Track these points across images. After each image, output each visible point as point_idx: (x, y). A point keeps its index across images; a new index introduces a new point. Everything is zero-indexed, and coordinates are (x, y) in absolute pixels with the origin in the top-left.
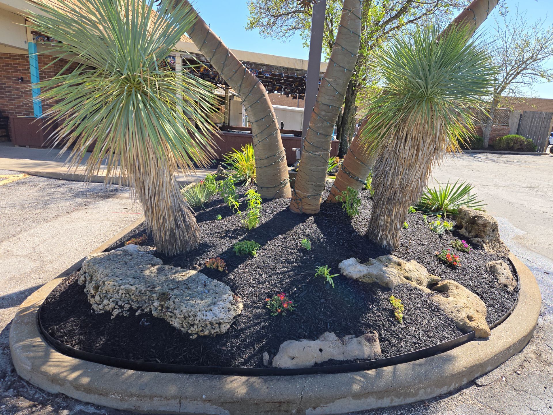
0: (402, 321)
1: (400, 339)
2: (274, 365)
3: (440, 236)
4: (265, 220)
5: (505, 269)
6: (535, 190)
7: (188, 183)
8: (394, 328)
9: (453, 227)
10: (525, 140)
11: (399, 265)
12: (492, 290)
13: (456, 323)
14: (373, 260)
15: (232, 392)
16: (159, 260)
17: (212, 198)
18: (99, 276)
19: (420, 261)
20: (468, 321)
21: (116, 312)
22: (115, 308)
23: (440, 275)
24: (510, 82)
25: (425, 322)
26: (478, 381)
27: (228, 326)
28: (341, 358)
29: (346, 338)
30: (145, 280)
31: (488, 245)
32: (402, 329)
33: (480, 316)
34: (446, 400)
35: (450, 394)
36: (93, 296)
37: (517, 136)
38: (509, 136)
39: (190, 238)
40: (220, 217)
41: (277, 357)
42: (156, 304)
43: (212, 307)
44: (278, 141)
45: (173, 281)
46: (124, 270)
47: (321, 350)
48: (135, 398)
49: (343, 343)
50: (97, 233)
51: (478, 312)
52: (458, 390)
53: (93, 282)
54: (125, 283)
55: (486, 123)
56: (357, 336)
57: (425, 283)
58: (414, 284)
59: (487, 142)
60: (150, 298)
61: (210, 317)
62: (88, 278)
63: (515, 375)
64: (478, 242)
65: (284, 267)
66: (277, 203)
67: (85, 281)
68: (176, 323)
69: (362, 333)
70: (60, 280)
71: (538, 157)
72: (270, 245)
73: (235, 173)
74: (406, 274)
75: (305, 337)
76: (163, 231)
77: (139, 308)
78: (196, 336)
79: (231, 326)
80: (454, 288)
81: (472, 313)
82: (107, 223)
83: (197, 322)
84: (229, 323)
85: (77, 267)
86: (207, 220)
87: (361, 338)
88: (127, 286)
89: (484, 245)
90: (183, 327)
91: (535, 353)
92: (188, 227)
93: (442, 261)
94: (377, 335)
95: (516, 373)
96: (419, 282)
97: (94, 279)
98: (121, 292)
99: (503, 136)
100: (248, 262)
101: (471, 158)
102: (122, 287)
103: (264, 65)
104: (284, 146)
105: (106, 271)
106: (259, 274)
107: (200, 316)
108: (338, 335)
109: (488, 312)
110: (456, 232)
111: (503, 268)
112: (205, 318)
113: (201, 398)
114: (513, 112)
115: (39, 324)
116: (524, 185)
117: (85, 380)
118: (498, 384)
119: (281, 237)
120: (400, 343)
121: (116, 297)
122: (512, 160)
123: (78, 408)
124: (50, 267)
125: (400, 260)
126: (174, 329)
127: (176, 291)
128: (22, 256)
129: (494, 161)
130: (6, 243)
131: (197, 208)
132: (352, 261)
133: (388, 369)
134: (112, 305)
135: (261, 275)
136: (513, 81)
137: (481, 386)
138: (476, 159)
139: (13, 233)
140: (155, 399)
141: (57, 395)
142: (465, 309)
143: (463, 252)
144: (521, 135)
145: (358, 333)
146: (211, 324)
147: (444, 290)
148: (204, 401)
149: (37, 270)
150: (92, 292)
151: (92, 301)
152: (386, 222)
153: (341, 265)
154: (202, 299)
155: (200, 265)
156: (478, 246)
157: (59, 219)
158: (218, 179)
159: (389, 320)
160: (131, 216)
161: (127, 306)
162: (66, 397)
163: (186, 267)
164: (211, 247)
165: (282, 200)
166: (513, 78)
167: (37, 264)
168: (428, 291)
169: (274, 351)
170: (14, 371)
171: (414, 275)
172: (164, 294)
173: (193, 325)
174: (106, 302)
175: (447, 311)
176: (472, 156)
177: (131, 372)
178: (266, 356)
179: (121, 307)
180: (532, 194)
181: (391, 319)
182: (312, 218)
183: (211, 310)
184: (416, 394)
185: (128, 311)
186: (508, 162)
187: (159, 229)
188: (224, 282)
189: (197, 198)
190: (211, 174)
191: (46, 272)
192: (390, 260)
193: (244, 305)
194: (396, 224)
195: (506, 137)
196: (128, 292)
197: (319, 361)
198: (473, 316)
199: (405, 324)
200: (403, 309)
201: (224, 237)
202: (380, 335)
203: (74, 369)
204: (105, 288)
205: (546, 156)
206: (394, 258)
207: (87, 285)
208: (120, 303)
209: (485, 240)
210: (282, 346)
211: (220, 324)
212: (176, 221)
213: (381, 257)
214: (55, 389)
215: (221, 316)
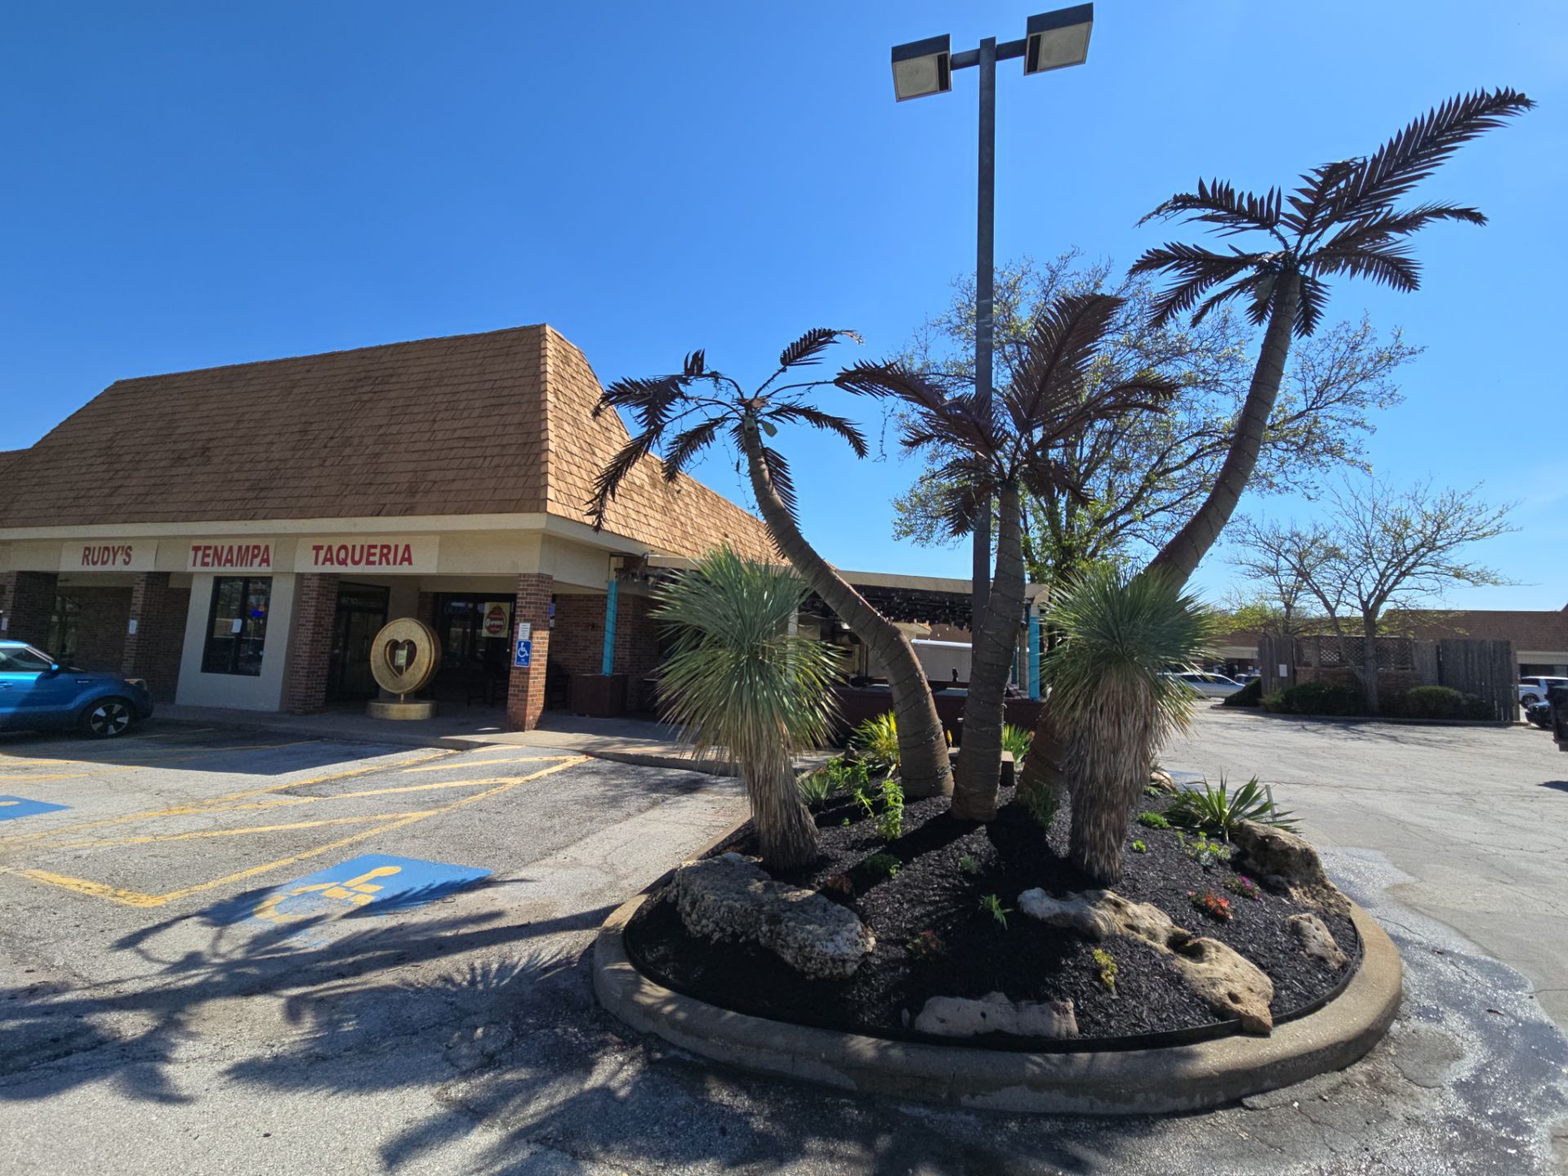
0: (1113, 989)
1: (1109, 1016)
2: (917, 1027)
3: (1206, 869)
4: (910, 828)
5: (1317, 929)
6: (1468, 800)
7: (803, 770)
8: (1099, 998)
9: (1233, 855)
10: (1460, 696)
11: (1117, 905)
12: (1292, 963)
13: (1210, 1003)
14: (1073, 895)
15: (858, 1054)
16: (766, 874)
17: (836, 794)
18: (696, 888)
19: (1159, 904)
20: (1229, 1002)
21: (716, 936)
22: (715, 931)
23: (1194, 930)
24: (1390, 589)
25: (1154, 996)
26: (1247, 1101)
27: (855, 967)
28: (1014, 1031)
29: (1023, 1003)
30: (753, 898)
31: (1300, 890)
32: (1113, 1001)
33: (1256, 998)
34: (1186, 1120)
35: (1194, 1112)
36: (689, 915)
37: (1439, 688)
38: (1420, 688)
39: (806, 845)
40: (847, 821)
41: (921, 1017)
42: (765, 928)
43: (834, 936)
44: (929, 710)
45: (785, 901)
46: (726, 883)
47: (983, 1015)
48: (739, 1046)
49: (1017, 1009)
50: (679, 842)
51: (1252, 990)
52: (1210, 1109)
53: (688, 898)
54: (728, 899)
55: (1363, 664)
56: (1039, 1003)
57: (1163, 936)
58: (1143, 937)
59: (1374, 700)
60: (758, 919)
61: (830, 949)
62: (682, 892)
63: (1318, 1101)
64: (1278, 882)
65: (935, 895)
66: (932, 803)
67: (677, 897)
68: (788, 957)
69: (1047, 999)
70: (644, 898)
71: (1502, 730)
72: (917, 864)
73: (871, 755)
74: (1129, 921)
75: (962, 995)
76: (773, 832)
77: (743, 933)
78: (813, 977)
79: (859, 967)
80: (1213, 950)
81: (1237, 988)
82: (692, 828)
83: (815, 955)
84: (856, 962)
85: (667, 880)
86: (829, 826)
87: (1046, 1006)
88: (731, 902)
89: (1291, 890)
90: (796, 962)
91: (1368, 1075)
92: (804, 829)
93: (1198, 907)
94: (1071, 1004)
95: (1321, 1098)
96: (1153, 936)
97: (690, 892)
98: (723, 909)
99: (1408, 689)
100: (885, 885)
101: (1342, 733)
102: (725, 903)
103: (917, 591)
104: (940, 717)
105: (705, 883)
106: (899, 902)
107: (818, 947)
108: (1009, 997)
109: (1276, 996)
110: (1237, 864)
111: (1313, 926)
112: (824, 950)
113: (820, 1056)
114: (1416, 644)
115: (625, 946)
116: (1448, 790)
117: (681, 1015)
118: (1283, 1111)
119: (934, 853)
120: (1109, 1022)
121: (717, 915)
122: (1439, 738)
123: (672, 1052)
124: (624, 883)
125: (1120, 900)
126: (786, 964)
127: (788, 914)
128: (592, 867)
129: (1394, 739)
130: (572, 848)
131: (816, 806)
132: (1036, 892)
133: (1083, 1057)
134: (711, 926)
135: (902, 904)
136: (1397, 587)
137: (1251, 1109)
138: (1353, 736)
139: (580, 835)
140: (764, 1050)
141: (650, 1034)
142: (1225, 982)
143: (1244, 896)
144: (1450, 685)
145: (1042, 999)
146: (833, 960)
147: (1196, 953)
148: (824, 1061)
149: (611, 886)
150: (688, 909)
151: (688, 921)
152: (1093, 835)
153: (1021, 898)
154: (821, 926)
155: (819, 884)
156: (1279, 889)
157: (632, 820)
158: (844, 764)
159: (1092, 985)
160: (722, 819)
161: (729, 930)
162: (658, 1038)
163: (800, 886)
164: (834, 861)
165: (941, 800)
166: (1396, 583)
167: (610, 878)
168: (1167, 951)
169: (916, 1010)
170: (597, 1003)
171: (1146, 923)
172: (774, 916)
173: (810, 960)
174: (704, 922)
175: (1196, 984)
176: (1345, 728)
177: (731, 1014)
178: (906, 1014)
179: (722, 930)
180: (1459, 807)
181: (1096, 983)
182: (983, 828)
183: (832, 940)
184: (1130, 1100)
185: (731, 935)
186: (1428, 743)
187: (769, 831)
188: (850, 908)
189: (816, 793)
190: (834, 758)
191: (621, 889)
192: (1101, 897)
193: (877, 940)
194: (1109, 840)
195: (1413, 690)
196: (731, 909)
197: (981, 1030)
198: (1241, 996)
199: (1119, 994)
200: (1116, 971)
201: (851, 849)
202: (1077, 1006)
203: (668, 1001)
204: (704, 904)
205: (1522, 728)
206: (1110, 895)
207: (680, 902)
208: (721, 924)
209: (1293, 880)
210: (928, 1002)
211: (844, 961)
212: (789, 821)
213: (1087, 892)
214: (648, 1026)
215: (846, 950)
